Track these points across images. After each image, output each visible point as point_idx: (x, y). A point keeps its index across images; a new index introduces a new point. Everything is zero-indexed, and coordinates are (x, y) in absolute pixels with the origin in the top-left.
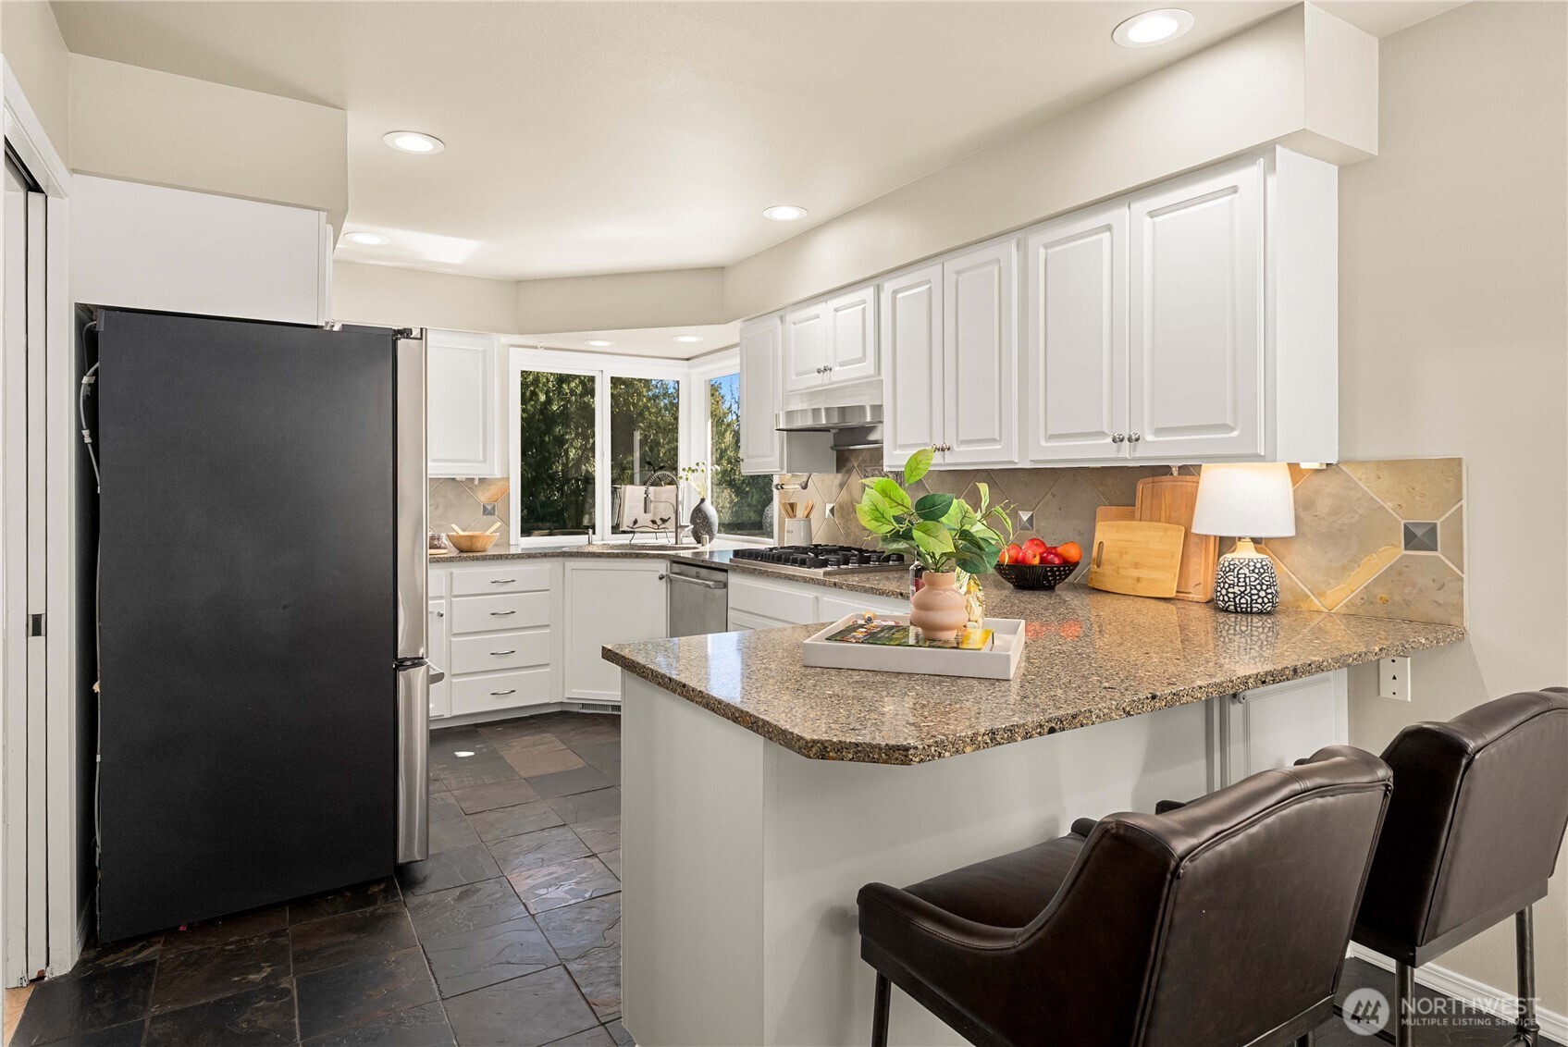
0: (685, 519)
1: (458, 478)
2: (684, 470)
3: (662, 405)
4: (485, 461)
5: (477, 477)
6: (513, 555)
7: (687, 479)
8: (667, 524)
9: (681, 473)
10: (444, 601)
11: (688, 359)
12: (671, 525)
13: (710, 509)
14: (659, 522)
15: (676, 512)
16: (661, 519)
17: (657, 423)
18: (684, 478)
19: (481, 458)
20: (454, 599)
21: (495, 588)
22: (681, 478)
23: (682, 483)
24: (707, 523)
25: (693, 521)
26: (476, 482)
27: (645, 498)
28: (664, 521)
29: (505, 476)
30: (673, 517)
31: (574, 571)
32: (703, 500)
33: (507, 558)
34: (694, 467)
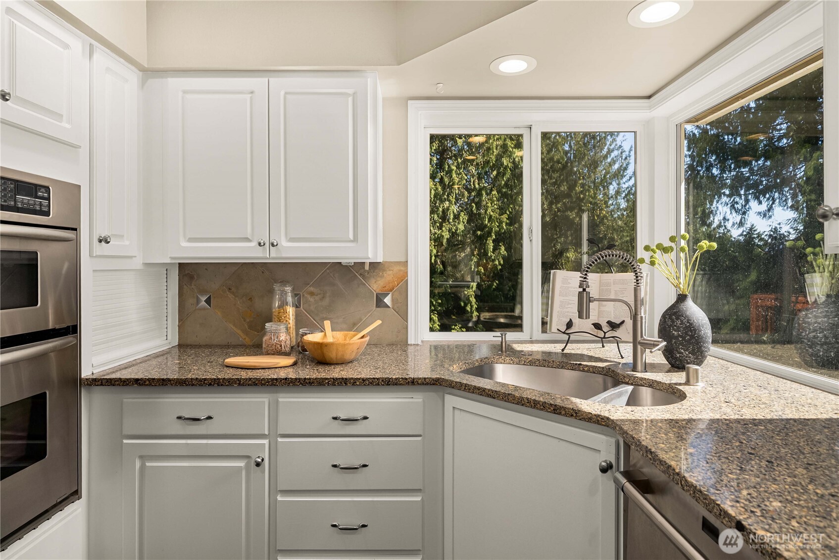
0: (651, 328)
1: (343, 261)
2: (647, 248)
3: (616, 216)
4: (355, 240)
5: (368, 261)
6: (364, 380)
7: (652, 263)
8: (618, 333)
9: (641, 253)
10: (265, 442)
11: (649, 97)
12: (625, 333)
13: (696, 313)
14: (606, 328)
15: (635, 317)
16: (609, 323)
17: (613, 226)
18: (647, 260)
19: (351, 237)
20: (280, 440)
21: (337, 428)
22: (642, 261)
23: (644, 268)
24: (692, 337)
25: (664, 332)
26: (367, 267)
27: (580, 294)
28: (613, 326)
29: (403, 260)
30: (629, 323)
31: (457, 412)
32: (682, 298)
33: (354, 384)
34: (667, 243)
